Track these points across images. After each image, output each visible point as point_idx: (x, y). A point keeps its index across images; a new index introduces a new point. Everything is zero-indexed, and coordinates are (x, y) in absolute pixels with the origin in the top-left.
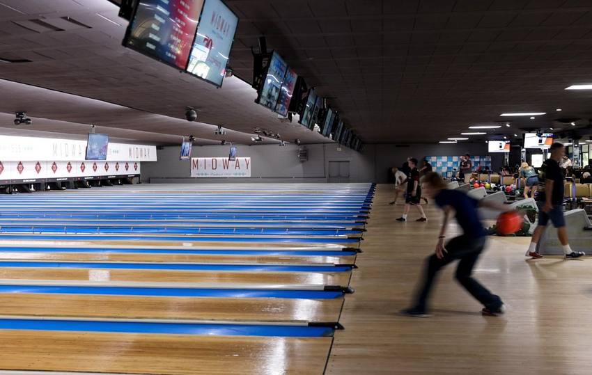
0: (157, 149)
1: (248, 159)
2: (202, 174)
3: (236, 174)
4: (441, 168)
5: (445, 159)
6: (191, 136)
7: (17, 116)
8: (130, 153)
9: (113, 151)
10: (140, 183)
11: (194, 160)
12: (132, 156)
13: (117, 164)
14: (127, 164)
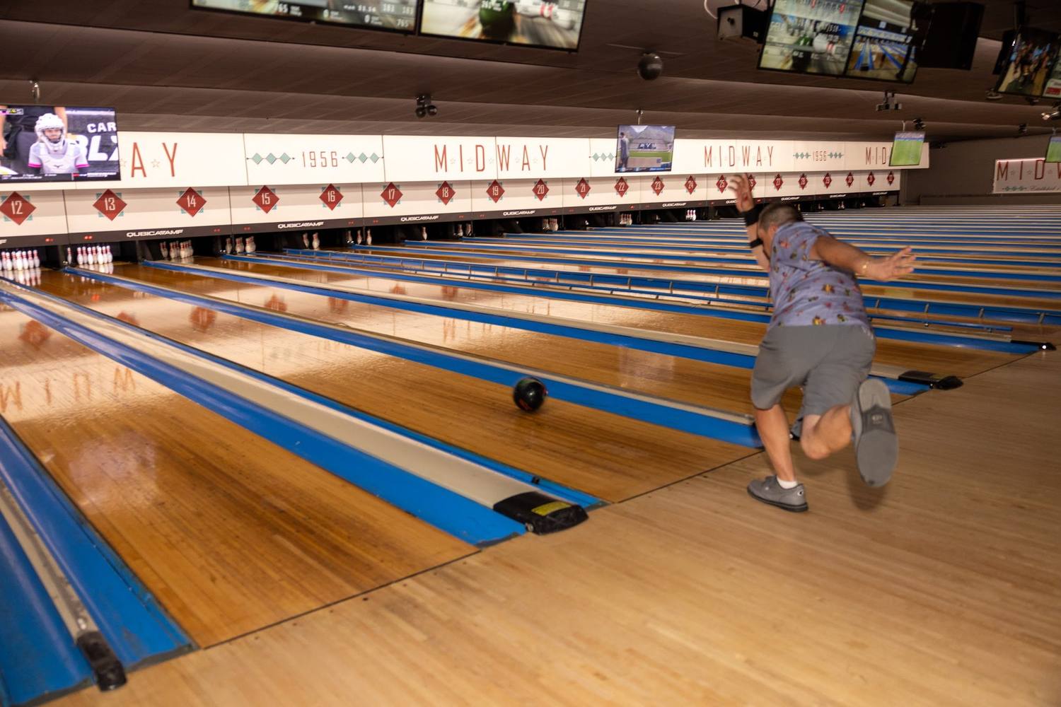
0: (931, 147)
2: (1014, 189)
6: (919, 120)
7: (419, 103)
8: (868, 157)
9: (831, 155)
10: (898, 205)
11: (1000, 164)
12: (873, 161)
13: (850, 175)
14: (871, 176)
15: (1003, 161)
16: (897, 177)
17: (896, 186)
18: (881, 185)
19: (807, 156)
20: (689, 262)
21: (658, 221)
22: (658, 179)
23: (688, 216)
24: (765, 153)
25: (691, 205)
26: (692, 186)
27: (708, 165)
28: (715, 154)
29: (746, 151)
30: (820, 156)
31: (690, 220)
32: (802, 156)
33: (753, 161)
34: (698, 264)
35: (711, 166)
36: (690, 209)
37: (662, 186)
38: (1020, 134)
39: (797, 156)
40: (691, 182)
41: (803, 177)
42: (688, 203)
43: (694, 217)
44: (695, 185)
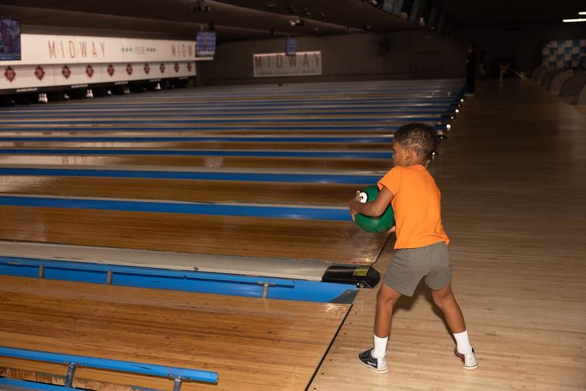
1: (318, 53)
2: (266, 73)
3: (305, 72)
4: (563, 56)
5: (569, 43)
6: (211, 24)
8: (174, 52)
9: (148, 50)
10: (196, 85)
11: (256, 58)
12: (177, 54)
13: (162, 65)
14: (176, 65)
15: (258, 55)
16: (193, 66)
17: (193, 73)
18: (183, 72)
19: (131, 50)
20: (95, 125)
21: (14, 104)
22: (9, 68)
23: (40, 99)
24: (98, 48)
25: (42, 90)
26: (41, 74)
27: (53, 57)
28: (58, 47)
29: (83, 47)
30: (140, 50)
31: (43, 102)
32: (151, 50)
33: (89, 54)
34: (101, 126)
35: (55, 57)
36: (41, 93)
37: (14, 74)
38: (271, 36)
39: (123, 50)
40: (39, 70)
41: (129, 67)
42: (39, 88)
43: (46, 100)
44: (43, 73)
